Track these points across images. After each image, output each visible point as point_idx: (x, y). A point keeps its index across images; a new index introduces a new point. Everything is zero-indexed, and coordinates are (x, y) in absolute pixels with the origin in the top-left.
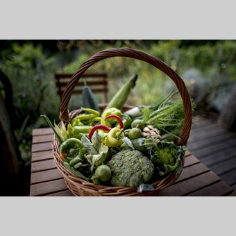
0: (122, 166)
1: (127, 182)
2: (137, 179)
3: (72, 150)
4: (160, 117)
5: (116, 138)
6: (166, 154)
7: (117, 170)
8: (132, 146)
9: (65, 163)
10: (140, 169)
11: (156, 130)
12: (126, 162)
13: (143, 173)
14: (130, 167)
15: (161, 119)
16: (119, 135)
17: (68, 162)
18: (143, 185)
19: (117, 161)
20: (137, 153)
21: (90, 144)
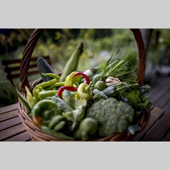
0: (104, 114)
1: (117, 128)
2: (125, 122)
3: (46, 113)
4: (115, 69)
5: (86, 92)
6: (134, 95)
7: (102, 119)
8: (105, 95)
9: (44, 128)
10: (123, 112)
11: (117, 79)
12: (107, 110)
13: (127, 115)
14: (114, 112)
15: (117, 70)
16: (88, 89)
17: (47, 125)
18: (131, 127)
19: (98, 111)
20: (112, 100)
21: (63, 102)
